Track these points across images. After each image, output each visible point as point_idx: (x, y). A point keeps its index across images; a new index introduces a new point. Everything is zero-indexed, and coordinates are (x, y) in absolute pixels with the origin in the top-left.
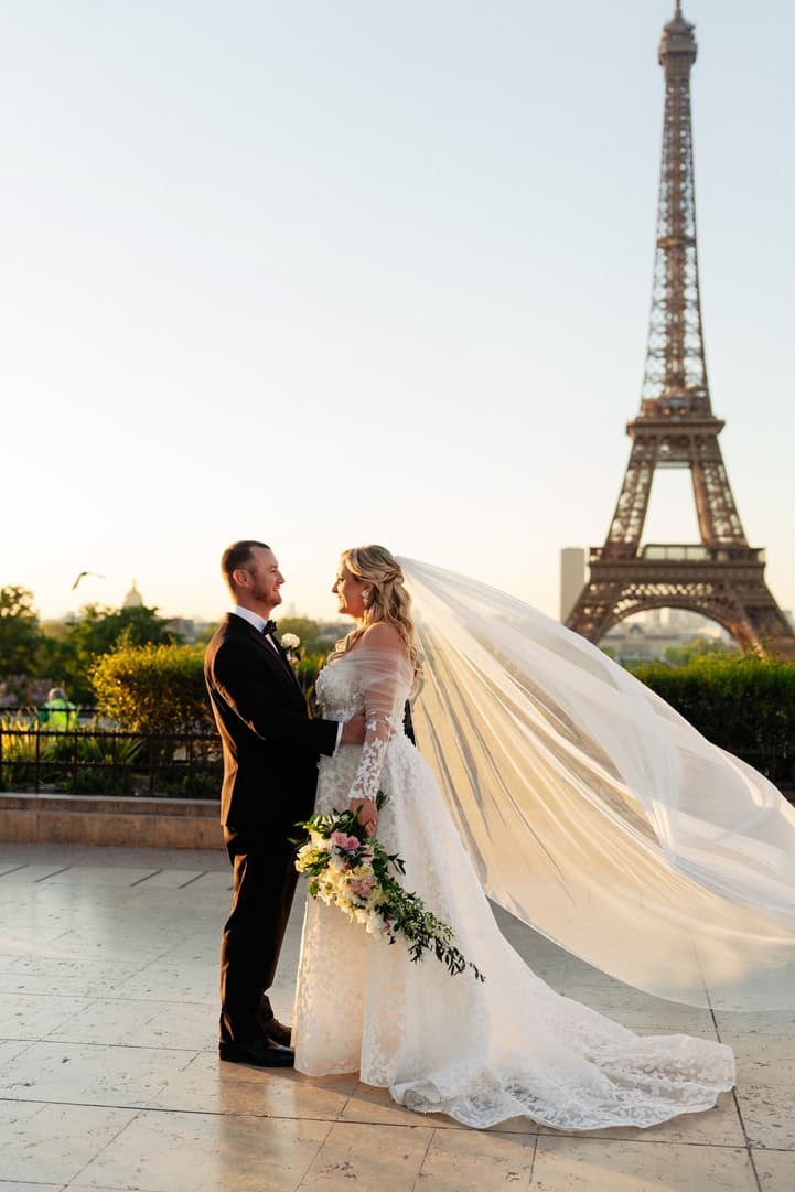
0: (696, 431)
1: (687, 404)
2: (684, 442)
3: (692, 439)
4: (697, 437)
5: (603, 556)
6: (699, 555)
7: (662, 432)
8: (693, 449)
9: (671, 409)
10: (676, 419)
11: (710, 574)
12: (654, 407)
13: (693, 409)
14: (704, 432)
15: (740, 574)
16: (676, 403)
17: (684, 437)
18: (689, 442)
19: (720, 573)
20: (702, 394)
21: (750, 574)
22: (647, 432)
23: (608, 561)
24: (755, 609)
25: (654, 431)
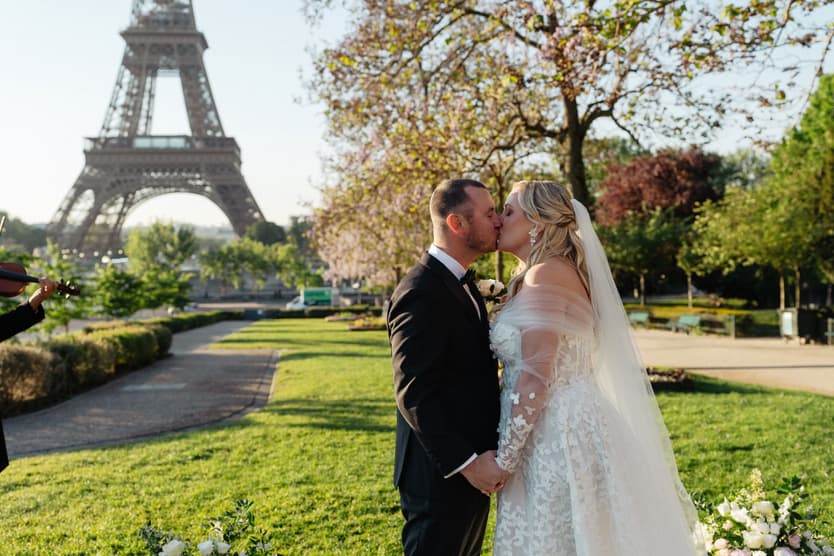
0: (178, 40)
1: (171, 18)
2: (168, 49)
3: (175, 47)
4: (180, 46)
5: (104, 145)
6: (179, 144)
7: (150, 41)
8: (176, 55)
9: (158, 21)
10: (162, 30)
11: (189, 159)
12: (146, 20)
13: (176, 22)
14: (185, 41)
15: (214, 159)
16: (162, 17)
17: (169, 46)
18: (172, 50)
19: (197, 159)
20: (186, 11)
21: (222, 159)
22: (137, 40)
23: (108, 149)
24: (225, 187)
25: (143, 40)
